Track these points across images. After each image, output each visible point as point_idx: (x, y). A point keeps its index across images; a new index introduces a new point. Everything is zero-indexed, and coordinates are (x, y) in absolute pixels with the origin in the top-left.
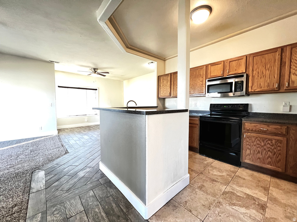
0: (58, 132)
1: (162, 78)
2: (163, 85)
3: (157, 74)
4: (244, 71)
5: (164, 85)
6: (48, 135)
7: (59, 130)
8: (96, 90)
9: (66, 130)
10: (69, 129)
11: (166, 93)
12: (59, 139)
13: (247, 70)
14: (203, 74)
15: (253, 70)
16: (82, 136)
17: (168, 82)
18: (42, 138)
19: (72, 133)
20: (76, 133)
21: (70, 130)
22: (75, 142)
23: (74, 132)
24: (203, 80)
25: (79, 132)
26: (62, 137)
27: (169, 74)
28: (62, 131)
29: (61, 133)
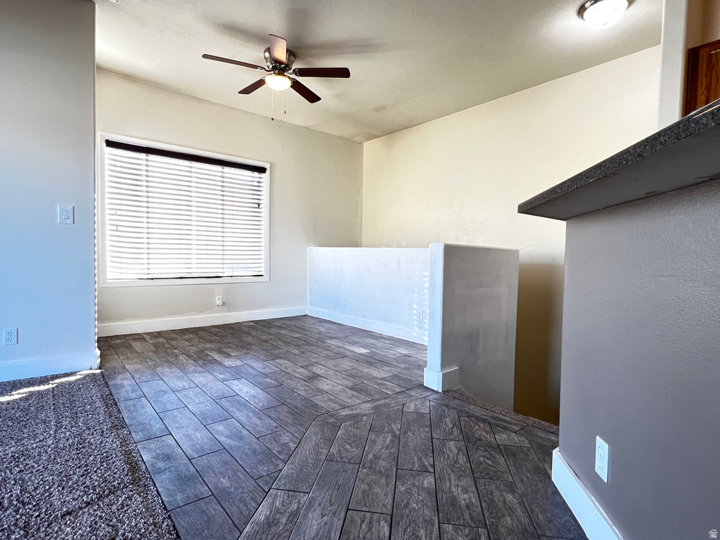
0: (101, 356)
6: (49, 374)
7: (107, 344)
8: (262, 170)
9: (137, 346)
10: (147, 337)
12: (110, 402)
16: (223, 381)
18: (16, 395)
19: (170, 364)
20: (191, 366)
21: (156, 346)
22: (205, 432)
23: (176, 356)
25: (202, 359)
26: (124, 385)
28: (118, 346)
29: (115, 362)
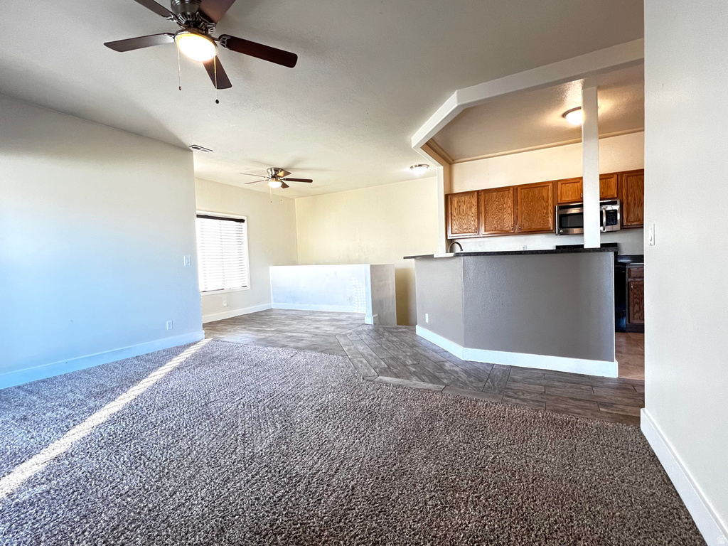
1: (455, 200)
2: (459, 214)
3: (445, 192)
4: (616, 196)
5: (461, 212)
8: (242, 221)
11: (467, 229)
13: (620, 195)
14: (548, 196)
15: (627, 196)
17: (471, 208)
24: (548, 207)
27: (473, 192)
